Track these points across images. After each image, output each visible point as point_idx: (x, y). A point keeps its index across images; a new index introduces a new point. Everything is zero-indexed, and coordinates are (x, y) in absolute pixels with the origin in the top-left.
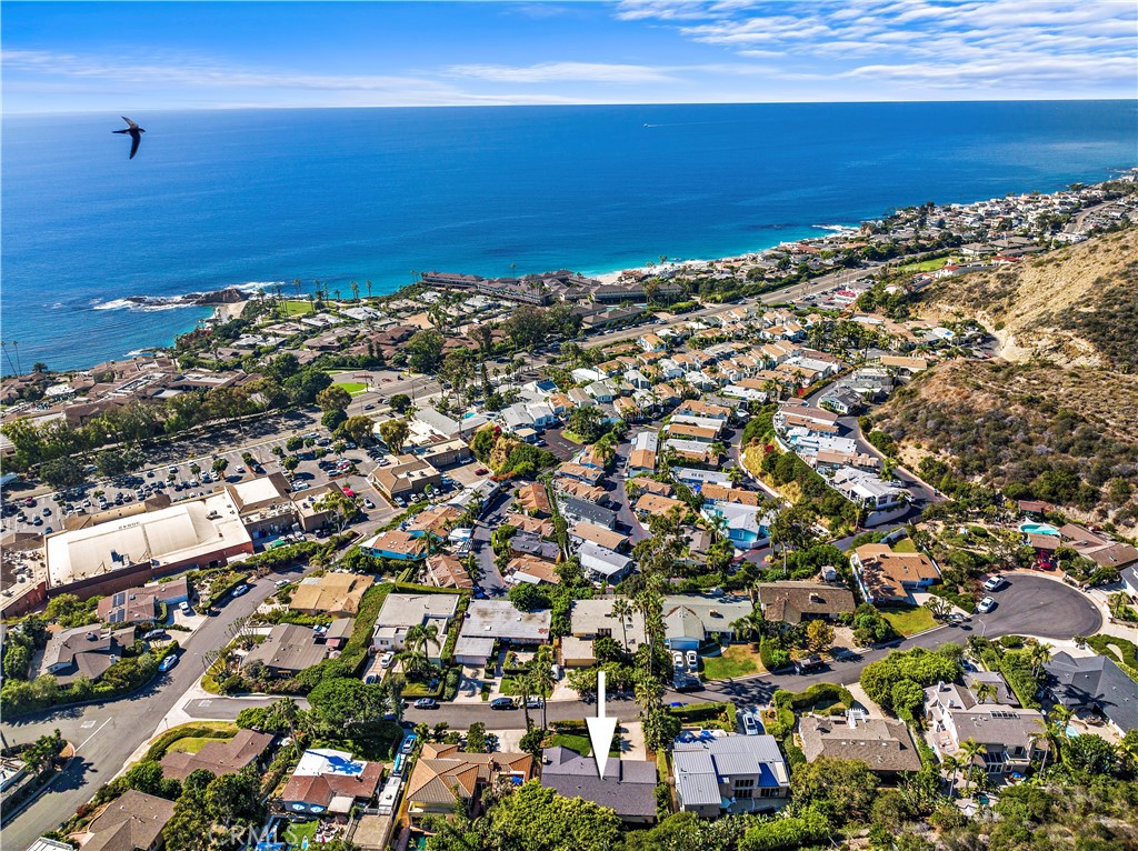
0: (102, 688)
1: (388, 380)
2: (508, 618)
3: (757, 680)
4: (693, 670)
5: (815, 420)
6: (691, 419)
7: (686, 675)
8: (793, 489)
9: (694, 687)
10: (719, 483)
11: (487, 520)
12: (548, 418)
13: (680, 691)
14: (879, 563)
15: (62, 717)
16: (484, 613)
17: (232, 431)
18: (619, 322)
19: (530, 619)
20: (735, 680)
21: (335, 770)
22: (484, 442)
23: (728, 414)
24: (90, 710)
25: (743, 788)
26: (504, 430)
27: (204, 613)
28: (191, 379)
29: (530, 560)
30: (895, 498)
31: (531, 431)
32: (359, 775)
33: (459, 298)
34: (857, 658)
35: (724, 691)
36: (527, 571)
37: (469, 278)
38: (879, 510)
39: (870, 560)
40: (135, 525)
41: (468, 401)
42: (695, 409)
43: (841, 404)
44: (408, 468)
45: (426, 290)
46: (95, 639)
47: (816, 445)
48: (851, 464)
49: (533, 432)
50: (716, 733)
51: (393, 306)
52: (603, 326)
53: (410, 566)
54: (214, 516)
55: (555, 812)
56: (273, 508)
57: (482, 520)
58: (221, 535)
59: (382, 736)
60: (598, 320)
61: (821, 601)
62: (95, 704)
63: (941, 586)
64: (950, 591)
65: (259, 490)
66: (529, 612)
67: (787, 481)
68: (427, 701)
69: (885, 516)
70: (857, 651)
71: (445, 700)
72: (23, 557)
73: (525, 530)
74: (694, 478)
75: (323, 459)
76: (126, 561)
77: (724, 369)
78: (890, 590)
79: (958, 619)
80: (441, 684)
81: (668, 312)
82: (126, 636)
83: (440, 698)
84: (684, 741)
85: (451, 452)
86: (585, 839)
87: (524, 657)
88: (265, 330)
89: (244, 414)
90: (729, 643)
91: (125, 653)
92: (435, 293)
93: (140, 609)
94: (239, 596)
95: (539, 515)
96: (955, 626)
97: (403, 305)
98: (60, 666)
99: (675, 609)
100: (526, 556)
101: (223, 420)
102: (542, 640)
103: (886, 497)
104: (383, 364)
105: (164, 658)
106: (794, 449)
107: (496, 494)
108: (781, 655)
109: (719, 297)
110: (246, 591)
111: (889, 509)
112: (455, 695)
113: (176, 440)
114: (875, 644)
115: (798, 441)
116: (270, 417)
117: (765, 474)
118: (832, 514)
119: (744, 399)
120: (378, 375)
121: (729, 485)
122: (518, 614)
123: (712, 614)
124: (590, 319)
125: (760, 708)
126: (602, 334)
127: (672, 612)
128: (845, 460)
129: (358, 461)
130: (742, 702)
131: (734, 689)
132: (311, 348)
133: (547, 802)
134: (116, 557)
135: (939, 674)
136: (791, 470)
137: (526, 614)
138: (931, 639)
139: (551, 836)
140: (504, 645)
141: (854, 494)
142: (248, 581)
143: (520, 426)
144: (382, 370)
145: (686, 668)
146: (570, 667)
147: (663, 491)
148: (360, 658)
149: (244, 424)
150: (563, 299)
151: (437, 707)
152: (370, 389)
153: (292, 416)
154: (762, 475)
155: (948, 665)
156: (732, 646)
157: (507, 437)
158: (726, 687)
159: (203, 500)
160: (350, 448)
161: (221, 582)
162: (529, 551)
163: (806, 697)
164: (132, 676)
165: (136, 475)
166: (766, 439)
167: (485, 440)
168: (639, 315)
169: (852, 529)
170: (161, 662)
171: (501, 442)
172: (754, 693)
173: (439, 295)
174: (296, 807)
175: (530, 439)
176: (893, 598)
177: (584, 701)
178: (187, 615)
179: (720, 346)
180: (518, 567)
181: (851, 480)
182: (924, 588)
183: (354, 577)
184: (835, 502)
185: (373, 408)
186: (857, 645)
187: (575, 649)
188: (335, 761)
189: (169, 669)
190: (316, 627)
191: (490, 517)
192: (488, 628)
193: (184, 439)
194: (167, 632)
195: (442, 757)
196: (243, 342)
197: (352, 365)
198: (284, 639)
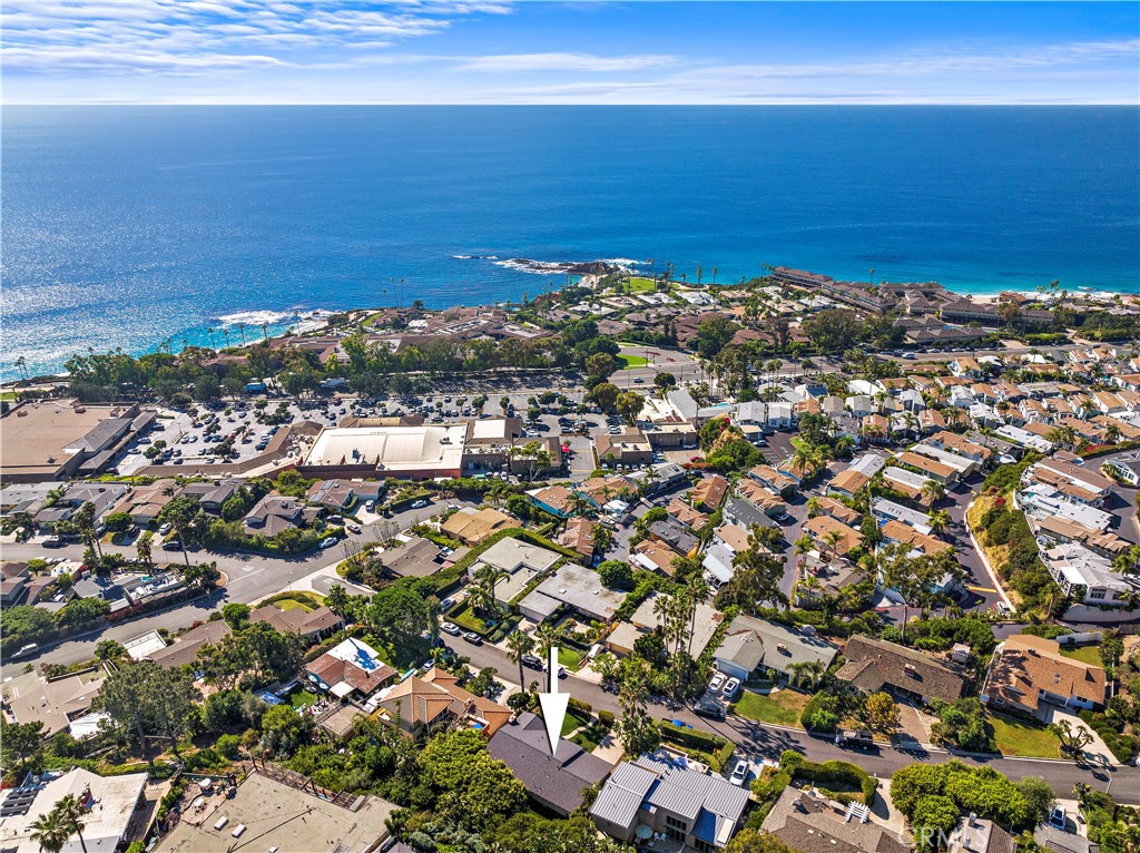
0: (270, 545)
1: (672, 360)
2: (587, 588)
3: (787, 734)
4: (726, 698)
5: (1077, 482)
6: (934, 452)
7: (716, 701)
8: (1002, 554)
9: (714, 715)
10: (916, 526)
11: (655, 501)
12: (785, 420)
13: (698, 713)
14: (1024, 659)
15: (238, 557)
16: (569, 577)
17: (515, 379)
18: (950, 342)
19: (606, 595)
20: (763, 724)
21: (356, 660)
22: (710, 430)
23: (986, 456)
24: (258, 559)
25: (675, 828)
26: (732, 424)
27: (381, 514)
28: (507, 330)
29: (660, 546)
30: (1117, 595)
31: (757, 429)
32: (369, 671)
33: (799, 295)
34: (922, 754)
35: (743, 731)
36: (650, 556)
37: (818, 277)
38: (1089, 604)
39: (1015, 652)
40: (382, 433)
41: (728, 392)
42: (947, 443)
43: (1130, 472)
44: (628, 439)
45: (771, 284)
46: (285, 507)
47: (1053, 510)
48: (1084, 542)
49: (759, 430)
50: (693, 765)
51: (728, 294)
52: (928, 344)
53: (553, 521)
54: (446, 441)
55: (469, 763)
56: (493, 446)
57: (650, 499)
58: (441, 458)
59: (417, 651)
60: (925, 336)
61: (917, 677)
62: (262, 555)
63: (1100, 715)
64: (1110, 725)
65: (492, 429)
66: (610, 589)
67: (1000, 542)
68: (474, 635)
69: (1095, 613)
70: (927, 747)
71: (489, 641)
72: (302, 439)
73: (678, 518)
74: (890, 513)
75: (565, 416)
76: (361, 460)
77: (1024, 410)
78: (1015, 695)
79: (1097, 761)
80: (495, 625)
81: (1021, 341)
82: (311, 513)
83: (485, 637)
84: (652, 758)
85: (677, 434)
86: (474, 798)
87: (581, 628)
88: (603, 301)
89: (531, 367)
90: (786, 687)
91: (304, 525)
92: (777, 288)
93: (336, 496)
94: (416, 508)
95: (701, 508)
96: (1085, 768)
97: (739, 295)
98: (255, 520)
99: (744, 631)
100: (659, 542)
101: (513, 369)
102: (605, 619)
103: (1104, 590)
104: (676, 345)
105: (326, 538)
106: (1026, 508)
107: (680, 480)
108: (824, 717)
109: (1098, 334)
110: (424, 506)
111: (1105, 607)
112: (501, 639)
113: (470, 378)
114: (957, 748)
115: (1034, 500)
116: (552, 373)
117: (982, 530)
118: (1027, 593)
119: (1021, 444)
120: (665, 353)
121: (927, 530)
122: (599, 587)
123: (779, 649)
124: (915, 334)
125: (767, 762)
126: (924, 352)
127: (739, 633)
128: (1078, 534)
129: (595, 425)
130: (753, 749)
131: (756, 733)
132: (629, 321)
133: (470, 752)
134: (356, 455)
135: (996, 807)
136: (1008, 530)
137: (606, 590)
138: (1038, 771)
139: (448, 781)
140: (568, 612)
141: (1062, 576)
142: (431, 499)
143: (748, 422)
144: (673, 349)
145: (719, 693)
146: (613, 652)
147: (847, 518)
148: (450, 582)
149: (528, 375)
150: (908, 311)
151: (479, 644)
152: (650, 365)
153: (569, 376)
154: (979, 529)
155: (1019, 803)
156: (787, 691)
157: (732, 430)
158: (748, 728)
159: (447, 427)
160: (596, 412)
161: (409, 493)
162: (667, 538)
163: (817, 769)
164: (292, 543)
165: (420, 397)
166: (1005, 491)
167: (712, 428)
168: (980, 339)
169: (1042, 616)
170: (322, 540)
171: (726, 434)
172: (772, 745)
173: (780, 290)
174: (311, 678)
175: (753, 436)
176: (1017, 706)
177: (602, 687)
178: (368, 511)
179: (1043, 384)
180: (644, 550)
181: (1069, 558)
182: (1076, 710)
183: (505, 517)
184: (1036, 579)
185: (642, 382)
186: (932, 741)
187: (624, 637)
188: (362, 654)
189: (325, 547)
190: (445, 548)
191: (660, 499)
192: (563, 591)
193: (476, 377)
194: (345, 520)
195: (437, 683)
196: (578, 308)
197: (647, 341)
198: (413, 550)
